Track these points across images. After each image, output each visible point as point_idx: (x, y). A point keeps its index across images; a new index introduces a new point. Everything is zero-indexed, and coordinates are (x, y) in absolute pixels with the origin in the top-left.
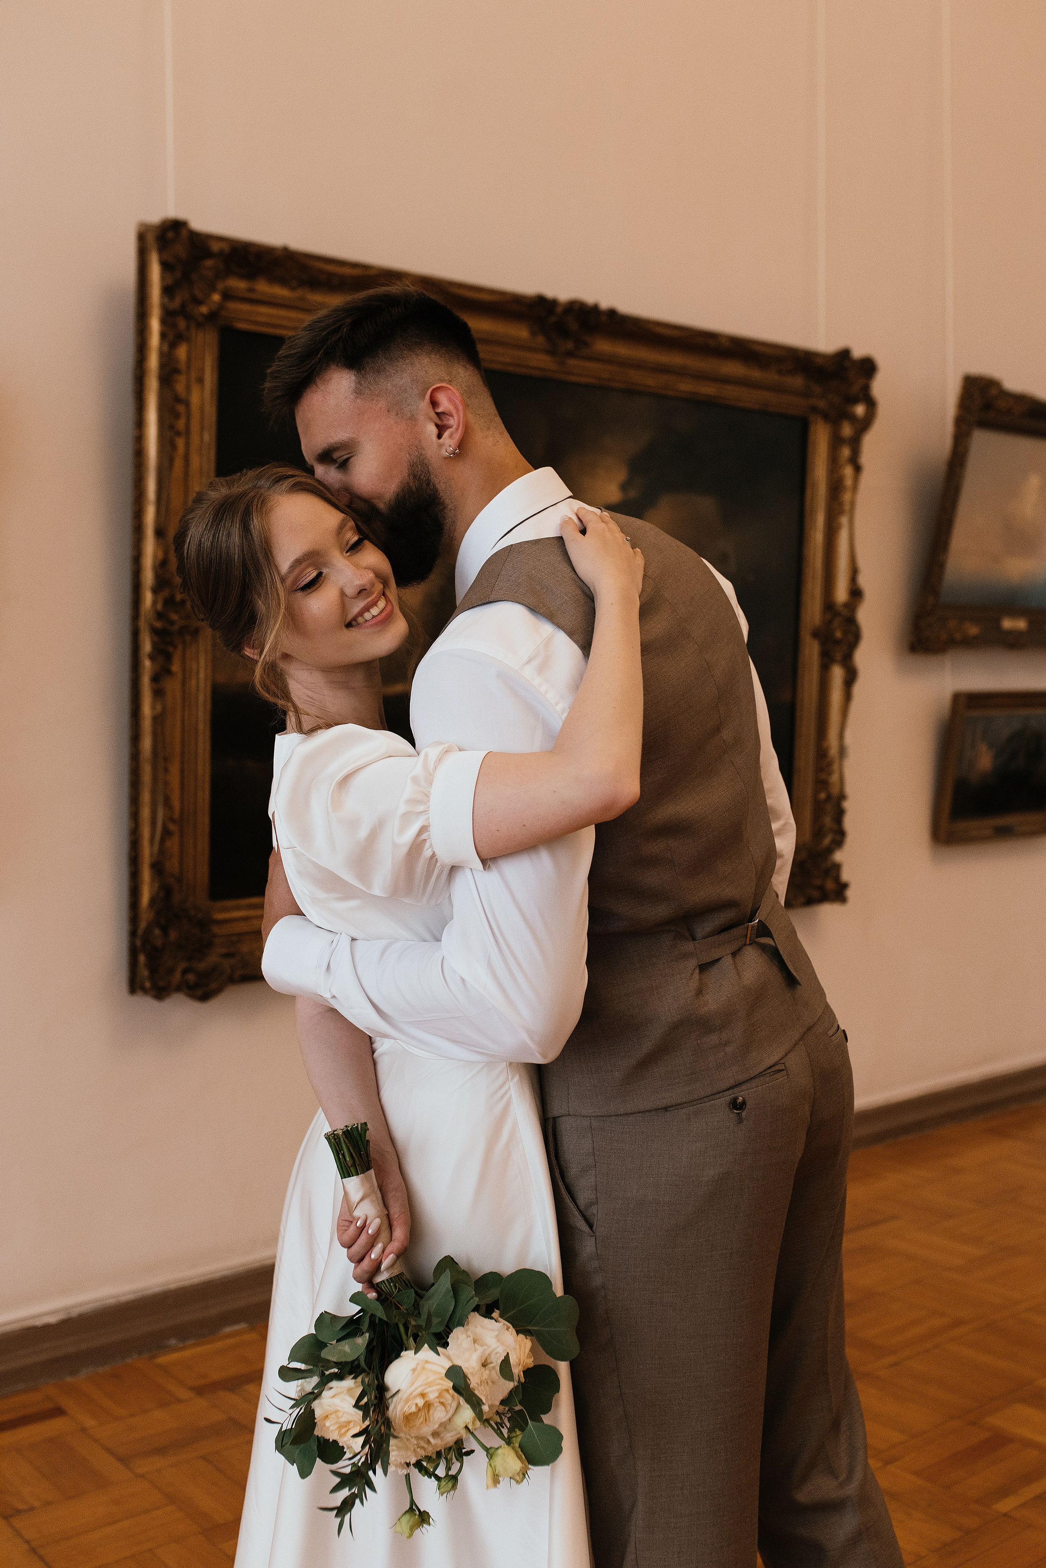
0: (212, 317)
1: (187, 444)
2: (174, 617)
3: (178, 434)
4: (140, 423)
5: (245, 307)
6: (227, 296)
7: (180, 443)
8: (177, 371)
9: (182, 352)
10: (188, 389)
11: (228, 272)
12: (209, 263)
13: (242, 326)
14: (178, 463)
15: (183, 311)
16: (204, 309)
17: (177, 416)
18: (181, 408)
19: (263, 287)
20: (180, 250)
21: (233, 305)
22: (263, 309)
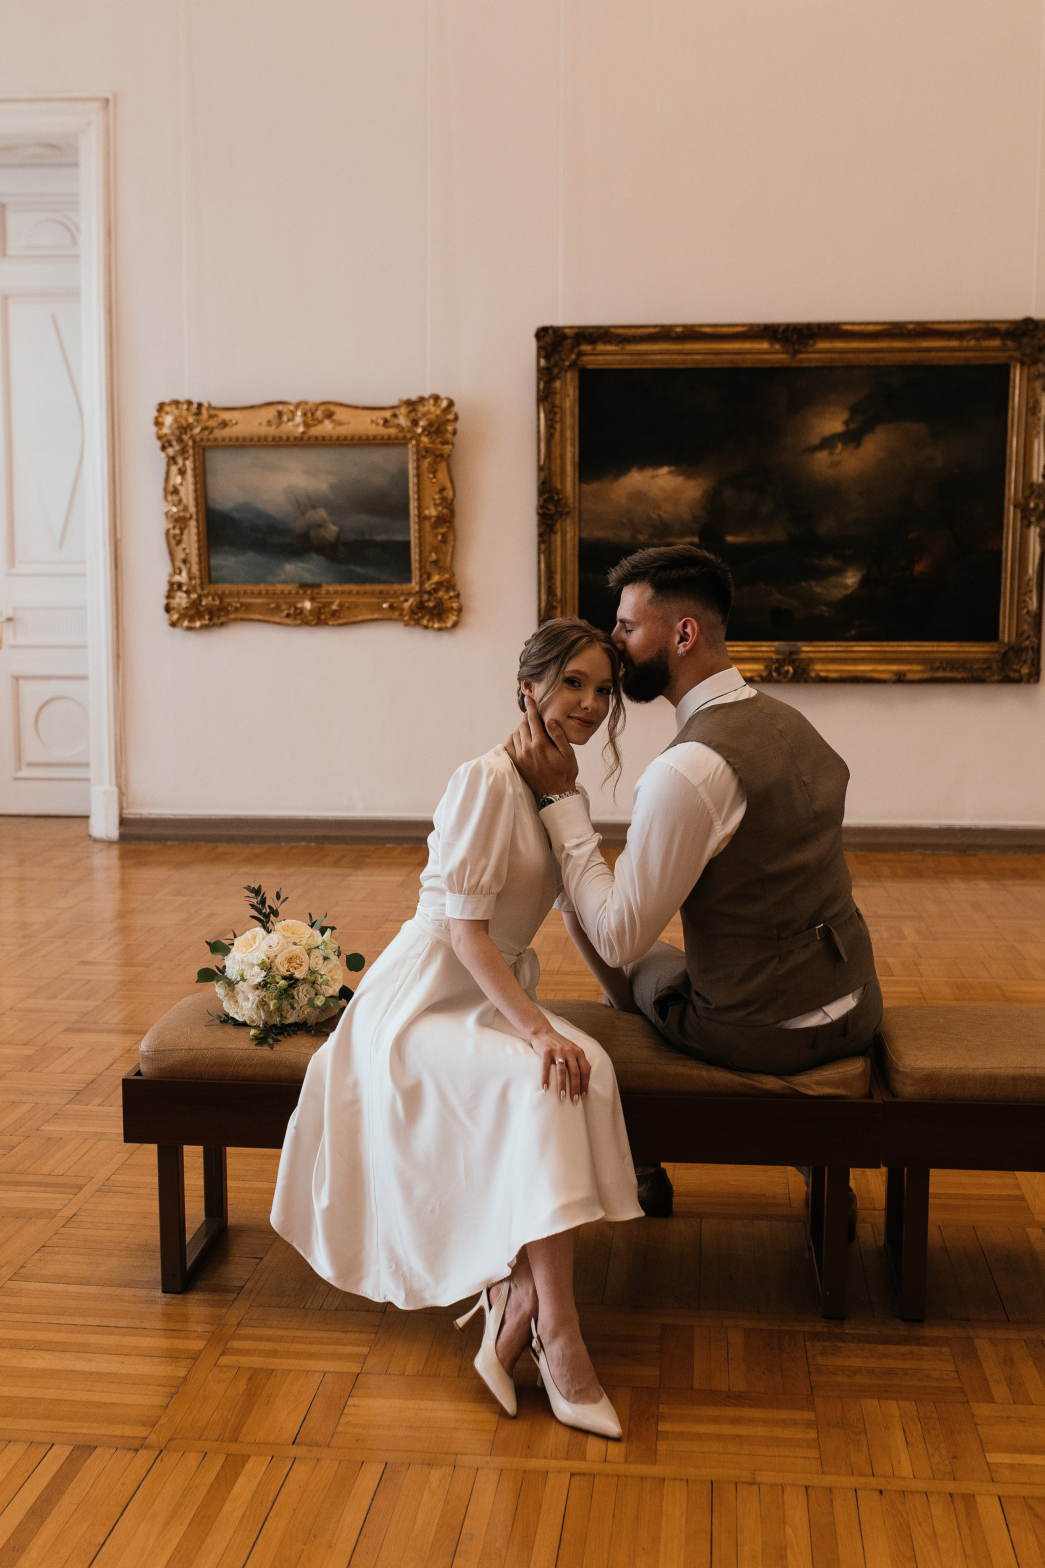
0: (573, 365)
1: (562, 427)
2: (551, 507)
3: (557, 422)
4: (539, 419)
5: (593, 357)
6: (580, 354)
7: (558, 426)
8: (555, 393)
9: (558, 384)
10: (561, 400)
11: (578, 344)
12: (568, 341)
13: (592, 367)
14: (557, 436)
15: (556, 365)
16: (567, 363)
17: (555, 414)
18: (557, 410)
19: (601, 347)
20: (548, 339)
21: (584, 358)
22: (601, 358)
